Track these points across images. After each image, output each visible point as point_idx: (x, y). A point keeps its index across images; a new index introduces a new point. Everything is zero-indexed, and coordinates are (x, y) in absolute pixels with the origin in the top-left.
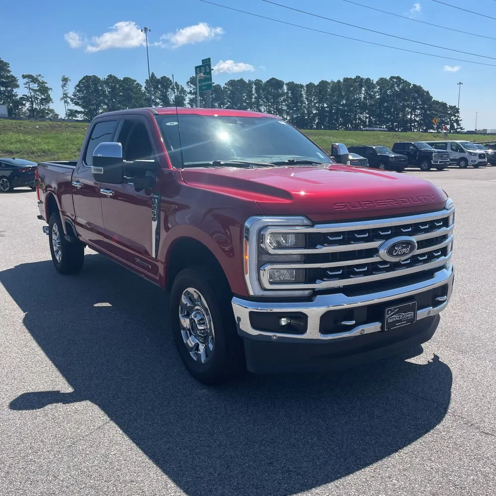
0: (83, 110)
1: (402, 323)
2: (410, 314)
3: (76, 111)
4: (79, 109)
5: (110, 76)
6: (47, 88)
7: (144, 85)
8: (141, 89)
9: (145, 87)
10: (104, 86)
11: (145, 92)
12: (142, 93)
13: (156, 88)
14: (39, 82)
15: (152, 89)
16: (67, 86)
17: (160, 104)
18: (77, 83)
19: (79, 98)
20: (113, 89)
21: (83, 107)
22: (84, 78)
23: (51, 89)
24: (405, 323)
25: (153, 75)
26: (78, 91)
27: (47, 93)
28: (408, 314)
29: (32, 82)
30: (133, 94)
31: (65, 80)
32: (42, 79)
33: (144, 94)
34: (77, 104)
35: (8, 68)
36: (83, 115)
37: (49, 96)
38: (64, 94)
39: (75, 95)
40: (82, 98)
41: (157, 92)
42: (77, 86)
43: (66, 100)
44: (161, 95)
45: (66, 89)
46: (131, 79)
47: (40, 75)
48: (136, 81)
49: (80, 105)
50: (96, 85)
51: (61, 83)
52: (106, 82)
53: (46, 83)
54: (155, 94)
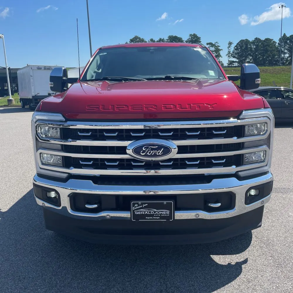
0: (237, 60)
1: (154, 218)
2: (165, 212)
3: (233, 62)
4: (235, 60)
5: (256, 39)
6: (219, 49)
7: (278, 42)
8: (275, 44)
9: (278, 43)
10: (252, 45)
11: (278, 46)
12: (276, 47)
13: (286, 43)
14: (216, 46)
15: (283, 44)
16: (231, 47)
17: (287, 53)
18: (236, 45)
19: (236, 54)
20: (257, 46)
21: (237, 59)
22: (240, 41)
23: (222, 50)
24: (158, 219)
25: (285, 35)
26: (236, 49)
27: (218, 52)
28: (162, 211)
29: (211, 46)
30: (269, 48)
31: (230, 44)
32: (218, 44)
33: (277, 48)
34: (234, 57)
35: (200, 40)
36: (237, 63)
37: (219, 54)
38: (228, 52)
39: (233, 52)
40: (238, 53)
41: (286, 46)
42: (235, 46)
43: (229, 55)
44: (288, 47)
45: (230, 49)
46: (270, 39)
47: (217, 42)
48: (273, 40)
49: (236, 58)
50: (247, 45)
51: (228, 46)
52: (253, 43)
53: (220, 46)
54: (285, 47)
